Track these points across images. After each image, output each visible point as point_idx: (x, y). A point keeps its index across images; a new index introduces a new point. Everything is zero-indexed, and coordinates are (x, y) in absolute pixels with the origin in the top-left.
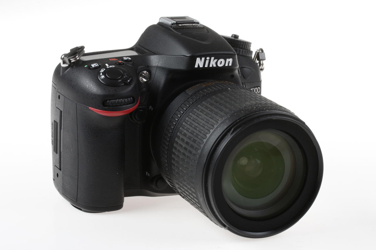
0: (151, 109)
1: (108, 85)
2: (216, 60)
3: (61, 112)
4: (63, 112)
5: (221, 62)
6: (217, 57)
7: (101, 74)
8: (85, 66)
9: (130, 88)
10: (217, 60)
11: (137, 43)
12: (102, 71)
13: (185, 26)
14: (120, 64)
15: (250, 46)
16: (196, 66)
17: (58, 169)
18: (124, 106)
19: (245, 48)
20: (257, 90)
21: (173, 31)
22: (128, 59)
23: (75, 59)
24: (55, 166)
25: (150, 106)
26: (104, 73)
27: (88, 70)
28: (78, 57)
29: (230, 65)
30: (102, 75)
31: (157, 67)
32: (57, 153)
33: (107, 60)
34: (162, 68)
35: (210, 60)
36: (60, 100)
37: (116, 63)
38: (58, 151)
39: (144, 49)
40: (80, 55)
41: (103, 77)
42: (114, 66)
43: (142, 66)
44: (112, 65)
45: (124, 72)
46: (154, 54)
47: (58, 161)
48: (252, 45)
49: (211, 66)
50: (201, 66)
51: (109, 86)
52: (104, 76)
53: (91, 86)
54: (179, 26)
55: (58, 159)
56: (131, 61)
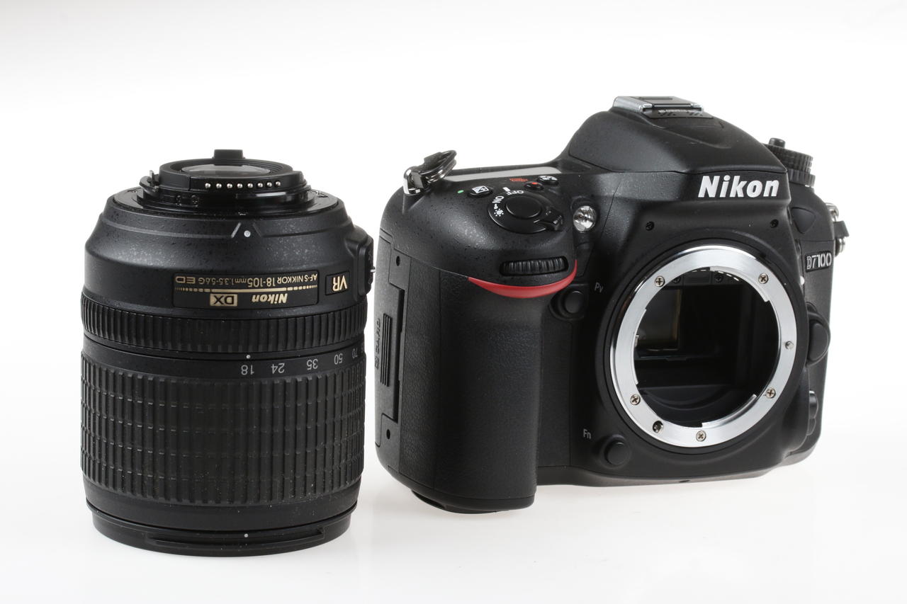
0: (598, 289)
1: (510, 229)
2: (743, 183)
3: (402, 293)
4: (406, 293)
5: (755, 187)
6: (747, 177)
7: (496, 207)
8: (460, 192)
9: (558, 238)
10: (746, 182)
11: (562, 153)
12: (498, 200)
13: (671, 113)
14: (533, 188)
15: (810, 164)
16: (701, 195)
17: (389, 419)
18: (546, 275)
19: (800, 168)
20: (826, 260)
21: (646, 123)
22: (551, 179)
23: (435, 178)
24: (383, 414)
25: (597, 283)
26: (501, 206)
27: (466, 200)
28: (443, 173)
29: (774, 194)
30: (498, 209)
31: (613, 198)
32: (388, 385)
33: (506, 181)
34: (625, 201)
35: (731, 182)
36: (400, 266)
37: (525, 186)
38: (392, 381)
39: (581, 162)
40: (446, 169)
41: (500, 212)
42: (523, 192)
43: (580, 197)
44: (518, 189)
45: (545, 204)
46: (607, 170)
47: (391, 402)
48: (813, 162)
49: (732, 195)
50: (712, 194)
51: (513, 232)
52: (502, 211)
53: (475, 231)
54: (659, 113)
55: (392, 398)
56: (556, 183)
